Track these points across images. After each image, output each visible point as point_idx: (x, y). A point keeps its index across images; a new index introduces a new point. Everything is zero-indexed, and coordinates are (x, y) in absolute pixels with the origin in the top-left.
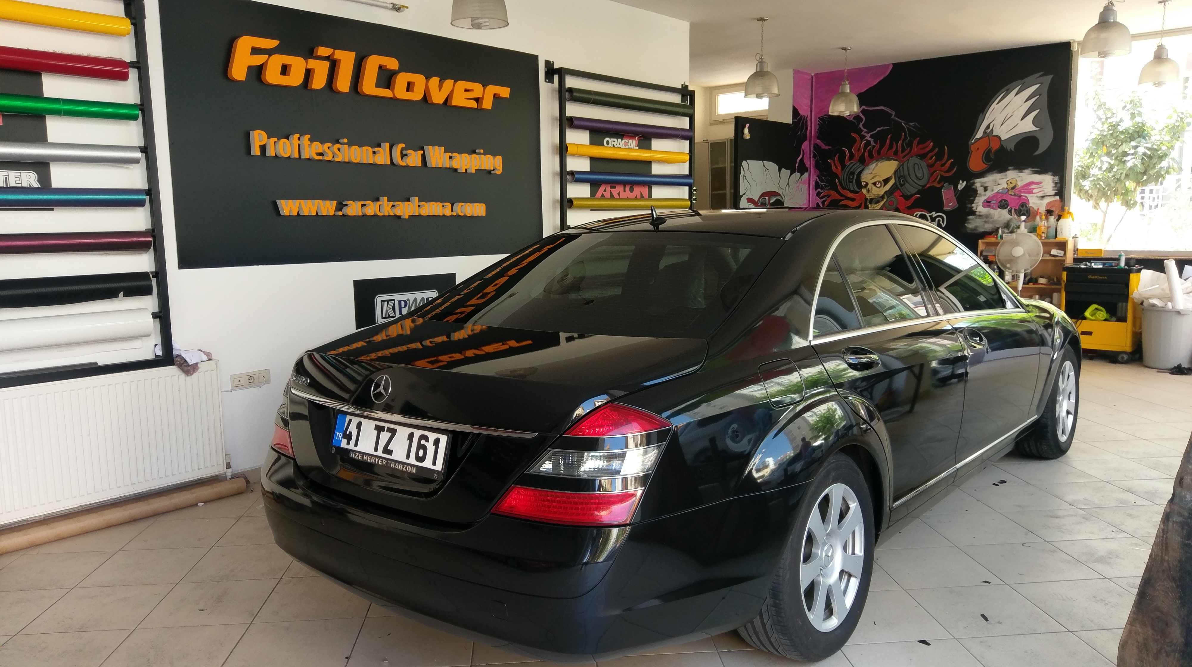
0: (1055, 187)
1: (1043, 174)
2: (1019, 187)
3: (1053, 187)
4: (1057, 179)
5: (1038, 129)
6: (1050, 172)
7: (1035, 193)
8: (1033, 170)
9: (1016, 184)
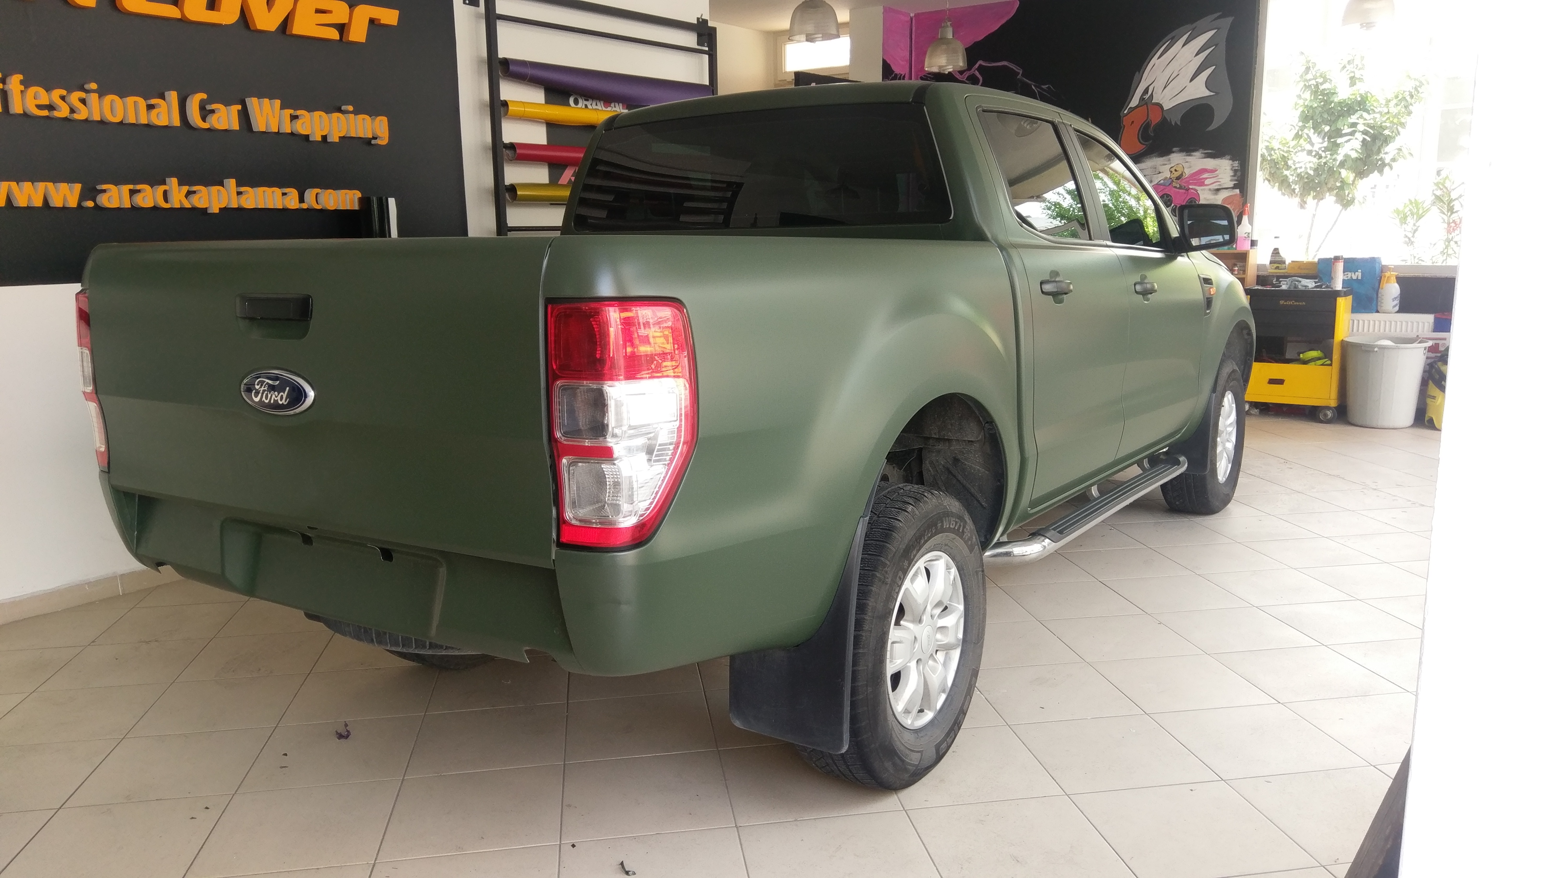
1: (1218, 158)
2: (1186, 176)
3: (1232, 176)
4: (1237, 165)
5: (1212, 94)
6: (1228, 154)
7: (1206, 185)
8: (1205, 152)
9: (1182, 173)
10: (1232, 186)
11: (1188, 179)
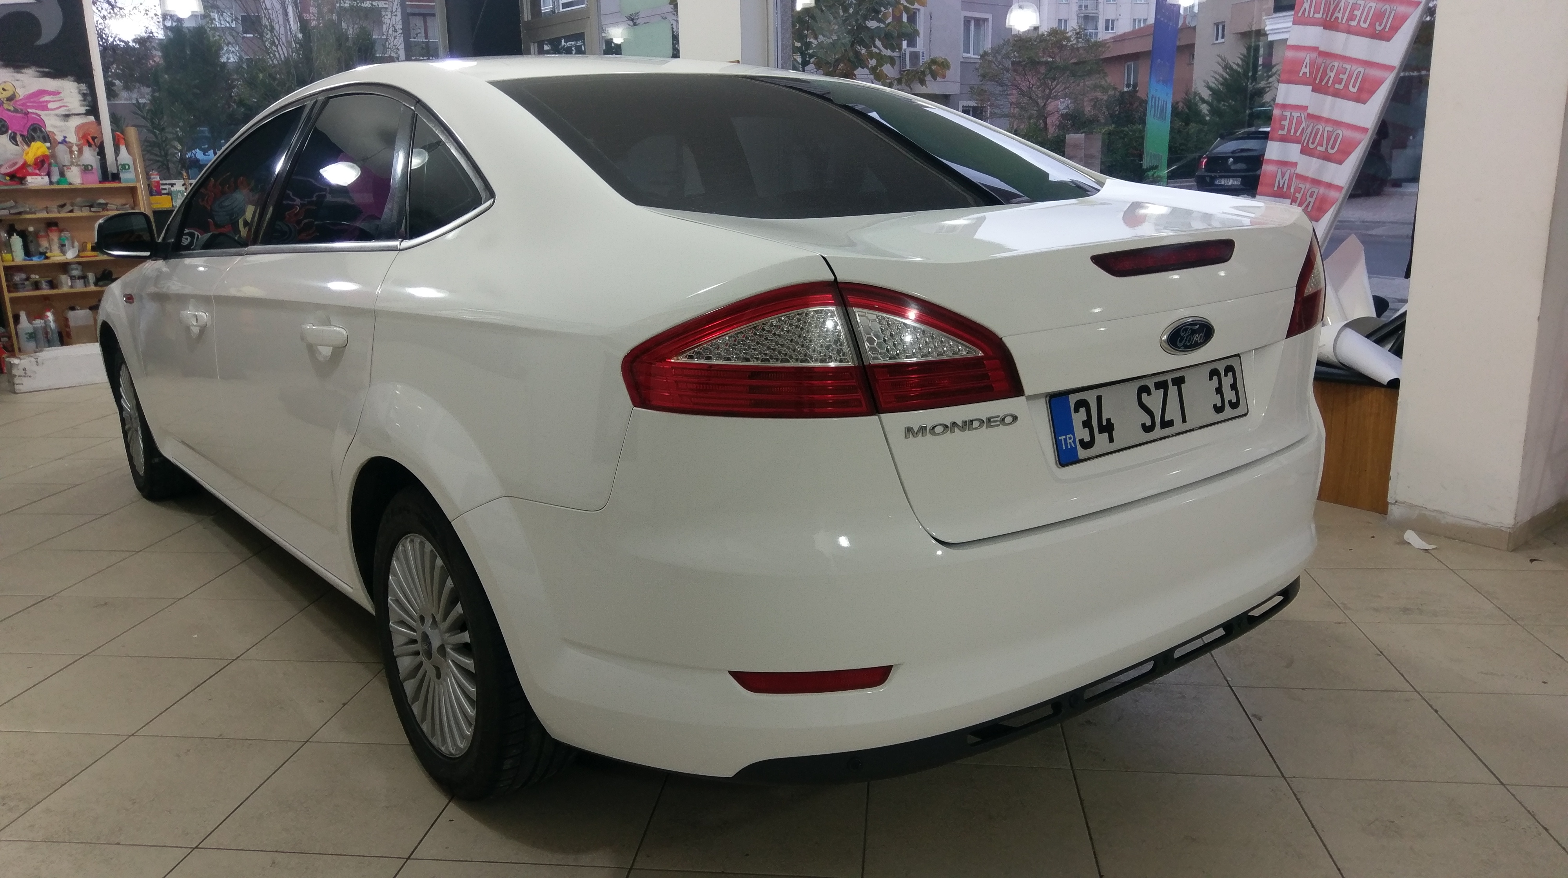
0: (84, 100)
1: (59, 78)
2: (20, 98)
3: (81, 101)
4: (85, 88)
6: (71, 75)
7: (51, 110)
8: (40, 70)
9: (14, 92)
10: (84, 112)
11: (24, 102)
